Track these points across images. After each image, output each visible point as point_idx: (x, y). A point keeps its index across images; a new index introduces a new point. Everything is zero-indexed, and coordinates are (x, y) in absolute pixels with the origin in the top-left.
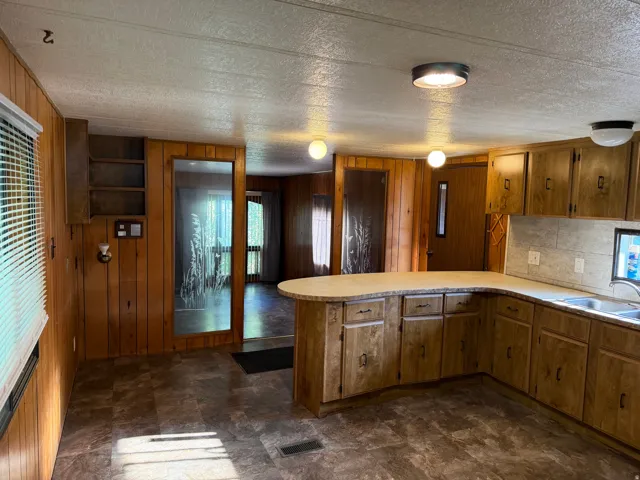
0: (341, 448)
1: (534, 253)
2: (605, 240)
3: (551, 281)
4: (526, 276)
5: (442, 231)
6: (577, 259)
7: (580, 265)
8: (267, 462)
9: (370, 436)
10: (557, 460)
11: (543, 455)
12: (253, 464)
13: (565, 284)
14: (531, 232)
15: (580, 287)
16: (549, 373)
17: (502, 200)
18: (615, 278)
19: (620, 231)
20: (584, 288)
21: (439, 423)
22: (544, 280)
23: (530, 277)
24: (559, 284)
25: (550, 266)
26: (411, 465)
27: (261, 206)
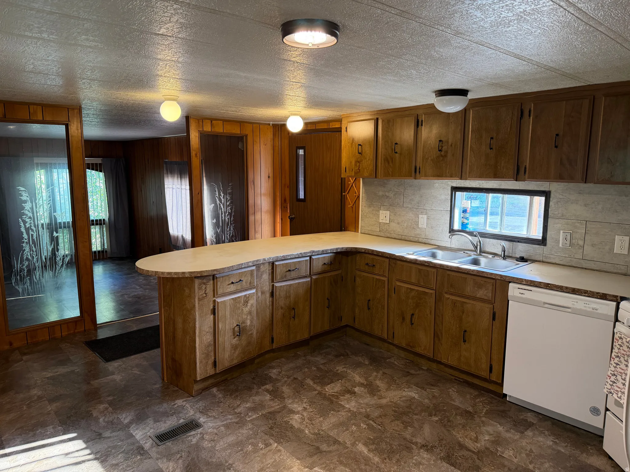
0: (220, 423)
1: (384, 212)
2: (443, 197)
3: (400, 237)
4: (379, 234)
5: (302, 196)
6: (420, 216)
7: (423, 220)
8: (141, 455)
9: (248, 405)
10: (416, 396)
11: (404, 394)
12: (126, 459)
13: (411, 239)
14: (381, 193)
15: (424, 241)
16: (403, 319)
17: (356, 165)
18: (452, 231)
19: (455, 189)
20: (427, 241)
21: (313, 379)
22: (395, 236)
23: (382, 234)
24: (407, 238)
25: (398, 223)
26: (292, 427)
27: (102, 175)
